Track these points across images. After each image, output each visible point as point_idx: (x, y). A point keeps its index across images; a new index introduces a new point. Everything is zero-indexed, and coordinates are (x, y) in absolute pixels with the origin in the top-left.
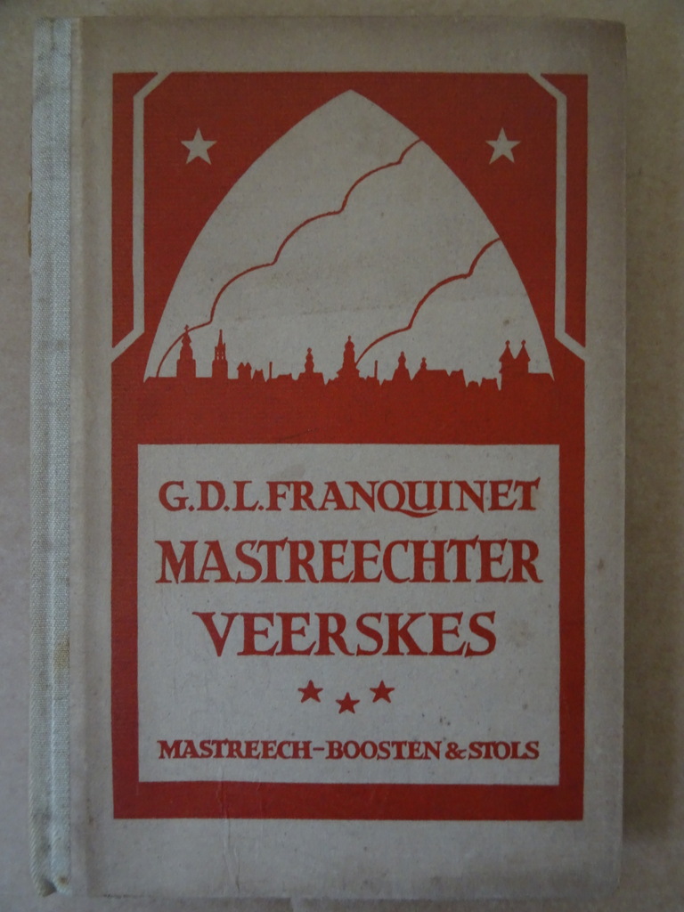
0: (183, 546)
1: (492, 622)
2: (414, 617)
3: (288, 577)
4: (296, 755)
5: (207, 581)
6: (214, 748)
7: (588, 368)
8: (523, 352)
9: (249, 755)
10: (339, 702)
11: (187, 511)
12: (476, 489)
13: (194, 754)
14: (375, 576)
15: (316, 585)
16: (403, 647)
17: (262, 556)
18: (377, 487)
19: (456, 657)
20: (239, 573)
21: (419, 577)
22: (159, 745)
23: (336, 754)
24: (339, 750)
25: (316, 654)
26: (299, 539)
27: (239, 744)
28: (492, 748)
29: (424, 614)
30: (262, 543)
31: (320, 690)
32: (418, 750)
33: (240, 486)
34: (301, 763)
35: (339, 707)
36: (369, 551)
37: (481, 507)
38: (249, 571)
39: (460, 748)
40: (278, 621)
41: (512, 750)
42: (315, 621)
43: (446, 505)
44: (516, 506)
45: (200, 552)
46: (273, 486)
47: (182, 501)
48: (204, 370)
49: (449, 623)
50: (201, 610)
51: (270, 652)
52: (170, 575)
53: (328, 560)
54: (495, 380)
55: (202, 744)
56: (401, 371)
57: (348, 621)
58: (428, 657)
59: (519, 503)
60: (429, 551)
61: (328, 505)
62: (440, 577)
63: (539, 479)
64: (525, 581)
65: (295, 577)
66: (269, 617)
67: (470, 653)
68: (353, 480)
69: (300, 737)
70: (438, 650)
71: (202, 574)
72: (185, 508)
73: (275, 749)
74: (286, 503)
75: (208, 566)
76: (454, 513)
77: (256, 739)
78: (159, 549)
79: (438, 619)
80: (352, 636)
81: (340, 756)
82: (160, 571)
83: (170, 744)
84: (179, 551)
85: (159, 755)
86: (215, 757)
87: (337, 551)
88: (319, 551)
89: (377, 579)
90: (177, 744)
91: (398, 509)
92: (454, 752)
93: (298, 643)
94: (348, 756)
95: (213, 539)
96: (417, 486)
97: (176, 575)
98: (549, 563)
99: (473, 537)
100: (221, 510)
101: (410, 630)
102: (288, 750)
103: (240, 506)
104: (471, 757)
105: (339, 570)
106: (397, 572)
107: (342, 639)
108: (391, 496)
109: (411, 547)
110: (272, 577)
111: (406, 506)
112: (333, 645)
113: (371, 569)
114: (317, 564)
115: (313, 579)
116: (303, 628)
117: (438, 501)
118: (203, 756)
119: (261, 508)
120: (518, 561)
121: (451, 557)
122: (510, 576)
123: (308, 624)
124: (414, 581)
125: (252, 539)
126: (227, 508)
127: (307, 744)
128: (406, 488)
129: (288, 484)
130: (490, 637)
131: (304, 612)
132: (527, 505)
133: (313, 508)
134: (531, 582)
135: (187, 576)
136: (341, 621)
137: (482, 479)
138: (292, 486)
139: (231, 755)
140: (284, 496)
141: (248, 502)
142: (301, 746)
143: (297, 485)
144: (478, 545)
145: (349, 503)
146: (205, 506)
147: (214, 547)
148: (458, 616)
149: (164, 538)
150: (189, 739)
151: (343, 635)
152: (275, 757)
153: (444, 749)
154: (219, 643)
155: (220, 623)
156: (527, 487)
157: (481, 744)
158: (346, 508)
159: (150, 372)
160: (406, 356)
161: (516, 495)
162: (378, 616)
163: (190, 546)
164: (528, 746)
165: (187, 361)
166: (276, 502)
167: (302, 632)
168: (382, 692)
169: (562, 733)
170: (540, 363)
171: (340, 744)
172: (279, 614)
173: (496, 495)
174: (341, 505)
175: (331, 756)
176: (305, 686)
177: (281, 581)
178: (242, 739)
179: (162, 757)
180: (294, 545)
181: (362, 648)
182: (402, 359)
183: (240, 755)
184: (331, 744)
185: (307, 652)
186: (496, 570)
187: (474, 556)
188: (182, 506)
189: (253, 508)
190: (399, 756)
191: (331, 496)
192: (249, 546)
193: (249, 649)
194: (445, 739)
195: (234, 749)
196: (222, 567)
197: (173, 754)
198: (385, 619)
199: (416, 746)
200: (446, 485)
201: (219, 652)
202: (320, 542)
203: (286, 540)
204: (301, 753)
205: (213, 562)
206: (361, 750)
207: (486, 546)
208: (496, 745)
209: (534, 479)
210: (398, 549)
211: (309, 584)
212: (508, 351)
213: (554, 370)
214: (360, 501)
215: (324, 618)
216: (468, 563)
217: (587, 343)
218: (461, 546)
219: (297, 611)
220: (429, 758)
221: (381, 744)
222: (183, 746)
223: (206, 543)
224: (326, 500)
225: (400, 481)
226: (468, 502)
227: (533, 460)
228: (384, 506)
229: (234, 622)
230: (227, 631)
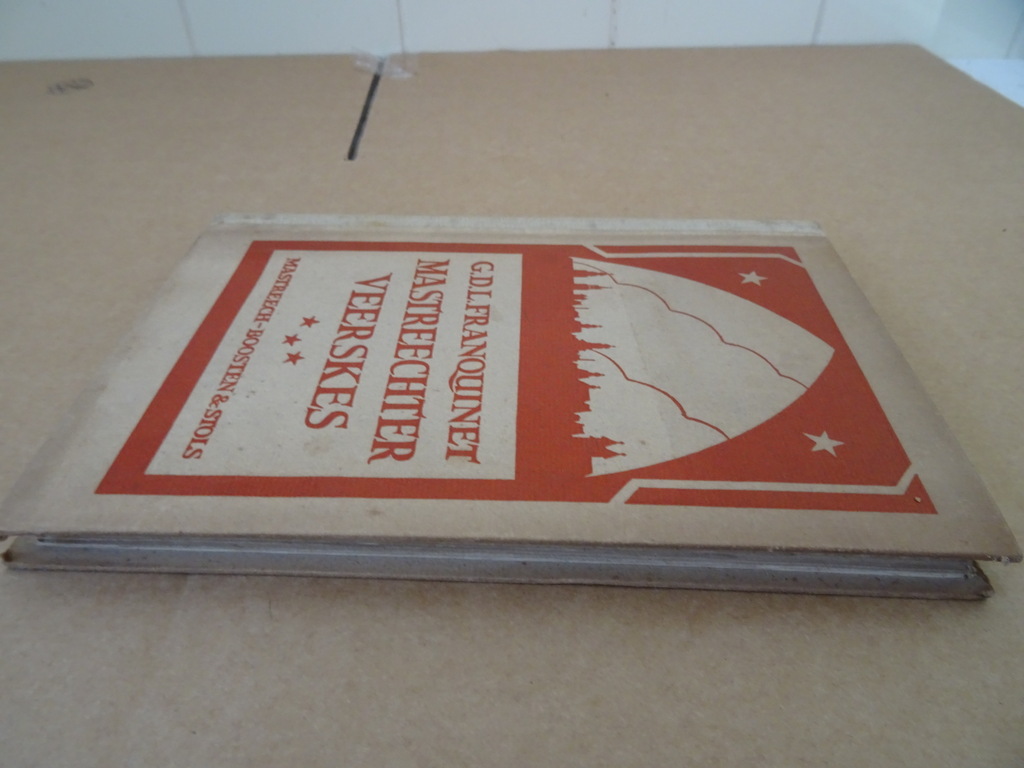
0: (443, 270)
1: (337, 427)
2: (356, 377)
3: (409, 313)
4: (260, 315)
5: (415, 279)
6: (284, 280)
7: (600, 506)
8: (613, 454)
9: (271, 294)
10: (295, 336)
11: (471, 272)
12: (474, 417)
13: (283, 272)
14: (400, 356)
15: (400, 325)
16: (331, 370)
17: (430, 301)
18: (480, 358)
19: (310, 402)
20: (418, 292)
21: (393, 380)
22: (297, 259)
23: (252, 333)
24: (254, 335)
25: (341, 325)
26: (440, 318)
27: (282, 290)
28: (209, 425)
29: (358, 382)
30: (440, 301)
31: (310, 327)
32: (232, 378)
33: (489, 294)
34: (253, 317)
35: (291, 335)
36: (423, 353)
37: (454, 420)
38: (418, 296)
39: (221, 404)
40: (375, 308)
41: (201, 439)
42: (369, 324)
43: (457, 397)
44: (451, 445)
45: (438, 276)
46: (486, 307)
47: (479, 270)
48: (578, 280)
49: (344, 398)
50: (393, 276)
51: (350, 304)
52: (424, 264)
53: (420, 332)
54: (582, 432)
55: (290, 276)
56: (586, 374)
57: (364, 341)
58: (316, 384)
59: (453, 447)
60: (416, 387)
61: (467, 332)
62: (390, 393)
63: (479, 463)
64: (372, 450)
65: (409, 316)
66: (379, 304)
67: (310, 411)
68: (488, 346)
69: (274, 317)
70: (321, 391)
71: (421, 277)
73: (270, 306)
74: (471, 313)
75: (427, 279)
76: (451, 403)
77: (282, 298)
78: (443, 261)
79: (350, 391)
80: (351, 342)
81: (248, 335)
82: (427, 261)
84: (441, 268)
85: (290, 259)
86: (277, 280)
87: (426, 336)
88: (429, 327)
89: (397, 356)
90: (295, 265)
91: (459, 368)
92: (218, 399)
93: (354, 316)
94: (246, 340)
95: (447, 281)
97: (423, 267)
98: (388, 469)
99: (424, 413)
100: (469, 285)
101: (346, 375)
102: (266, 311)
103: (471, 293)
104: (208, 411)
105: (409, 337)
106: (401, 367)
107: (349, 337)
108: (471, 366)
109: (424, 376)
110: (411, 306)
111: (460, 374)
112: (345, 333)
113: (406, 353)
114: (418, 326)
115: (405, 324)
116: (365, 319)
117: (460, 393)
118: (280, 276)
119: (469, 302)
120: (394, 445)
121: (407, 400)
122: (379, 440)
123: (367, 321)
124: (390, 377)
125: (444, 297)
126: (470, 288)
127: (267, 320)
128: (477, 374)
129: (487, 314)
130: (322, 425)
131: (378, 320)
132: (450, 453)
133: (465, 325)
134: (370, 454)
135: (421, 271)
136: (365, 337)
137: (482, 422)
138: (485, 316)
139: (275, 286)
140: (477, 312)
141: (474, 296)
142: (267, 317)
143: (485, 318)
144: (417, 418)
145: (467, 343)
146: (473, 279)
147: (441, 282)
148: (349, 404)
149: (451, 263)
150: (296, 270)
151: (353, 338)
152: (264, 305)
153: (225, 393)
154: (365, 283)
155: (381, 283)
156: (472, 455)
157: (217, 418)
158: (463, 341)
159: (575, 259)
160: (600, 378)
161: (463, 445)
162: (363, 356)
163: (443, 272)
164: (198, 451)
165: (584, 274)
166: (472, 308)
167: (362, 318)
168: (294, 358)
170: (600, 467)
171: (259, 336)
172: (380, 308)
173: (465, 431)
174: (466, 339)
175: (251, 331)
176: (316, 319)
177: (407, 309)
178: (285, 293)
179: (288, 260)
180: (435, 316)
181: (338, 348)
182: (597, 375)
183: (273, 291)
184: (261, 332)
185: (344, 321)
186: (388, 430)
187: (406, 415)
188: (474, 270)
189: (469, 298)
190: (232, 367)
191: (474, 334)
192: (439, 296)
193: (356, 295)
194: (234, 394)
195: (279, 288)
196: (424, 285)
197: (288, 264)
198: (359, 360)
199: (236, 377)
200: (478, 398)
201: (358, 283)
202: (436, 328)
203: (440, 312)
204: (260, 317)
205: (429, 281)
206: (248, 346)
207: (416, 423)
208: (211, 428)
209: (479, 458)
210: (424, 368)
211: (402, 322)
212: (613, 443)
213: (597, 478)
214: (468, 349)
215: (370, 329)
216: (399, 411)
217: (630, 506)
218: (419, 407)
219: (380, 316)
220: (220, 385)
221: (248, 358)
222: (292, 268)
223: (445, 279)
224: (471, 332)
225: (484, 371)
226: (458, 413)
227: (498, 458)
228: (462, 362)
229: (379, 289)
230: (373, 286)
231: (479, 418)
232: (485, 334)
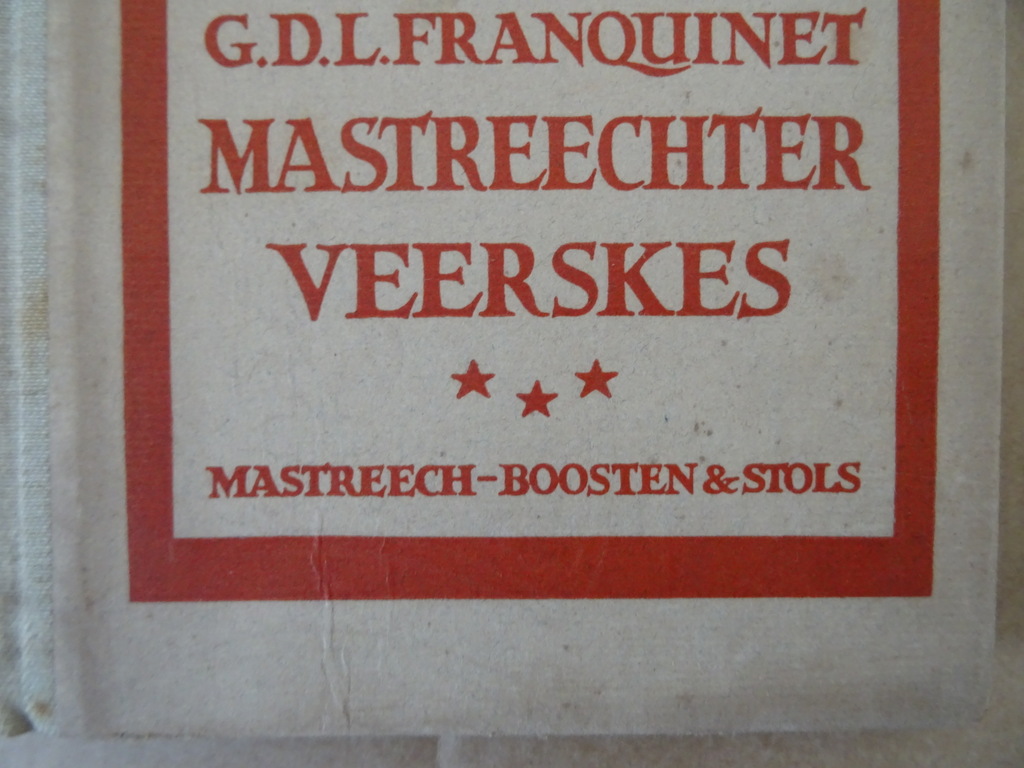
0: (248, 130)
1: (785, 258)
2: (651, 249)
3: (433, 181)
4: (447, 490)
5: (291, 189)
6: (305, 479)
9: (366, 491)
10: (522, 397)
11: (253, 67)
12: (757, 26)
13: (271, 490)
14: (584, 178)
15: (482, 194)
16: (632, 301)
17: (386, 145)
18: (587, 22)
19: (724, 318)
20: (348, 175)
21: (660, 180)
22: (210, 475)
23: (516, 486)
24: (521, 479)
25: (483, 314)
26: (451, 114)
27: (349, 471)
28: (782, 474)
29: (668, 244)
30: (387, 122)
31: (490, 376)
32: (656, 478)
33: (348, 21)
34: (458, 502)
35: (523, 405)
36: (574, 134)
37: (766, 59)
38: (364, 172)
39: (728, 475)
40: (416, 257)
41: (816, 478)
42: (480, 257)
43: (705, 55)
44: (826, 58)
45: (278, 139)
46: (406, 21)
47: (246, 49)
49: (710, 261)
50: (281, 240)
51: (403, 312)
52: (225, 178)
53: (503, 150)
55: (285, 473)
57: (537, 257)
58: (675, 318)
59: (831, 53)
60: (677, 135)
61: (502, 54)
62: (695, 180)
63: (863, 11)
64: (840, 187)
65: (445, 182)
66: (401, 250)
67: (747, 312)
68: (545, 10)
69: (455, 459)
70: (692, 306)
71: (283, 177)
72: (250, 61)
73: (412, 480)
74: (428, 52)
75: (293, 163)
76: (720, 68)
77: (378, 464)
78: (206, 135)
79: (692, 253)
80: (545, 283)
81: (523, 491)
82: (208, 172)
83: (229, 473)
84: (241, 137)
85: (210, 491)
86: (307, 494)
87: (518, 135)
88: (487, 135)
89: (588, 184)
90: (241, 472)
91: (623, 60)
92: (718, 482)
93: (452, 295)
94: (538, 491)
95: (300, 116)
96: (656, 21)
97: (237, 179)
98: (880, 158)
99: (753, 111)
100: (315, 65)
101: (644, 271)
102: (434, 482)
103: (348, 58)
104: (746, 489)
105: (522, 169)
106: (623, 173)
107: (527, 288)
108: (612, 38)
109: (646, 127)
110: (405, 182)
111: (638, 56)
112: (511, 299)
113: (577, 167)
114: (484, 157)
115: (477, 184)
116: (460, 270)
117: (692, 48)
118: (286, 493)
119: (385, 60)
120: (829, 154)
121: (714, 146)
122: (816, 180)
123: (469, 263)
124: (651, 186)
125: (369, 115)
126: (324, 62)
127: (467, 470)
128: (637, 24)
129: (431, 17)
130: (780, 283)
131: (462, 241)
132: (843, 56)
133: (476, 60)
134: (850, 189)
135: (256, 179)
136: (526, 256)
137: (768, 10)
138: (439, 21)
139: (335, 491)
140: (424, 39)
141: (362, 50)
142: (457, 473)
143: (448, 20)
144: (761, 124)
145: (538, 51)
146: (285, 58)
147: (303, 129)
148: (727, 248)
149: (214, 114)
150: (263, 463)
151: (528, 281)
152: (411, 493)
153: (700, 476)
154: (314, 298)
155: (314, 263)
156: (844, 25)
157: (763, 468)
158: (536, 61)
161: (825, 38)
162: (590, 248)
163: (260, 128)
164: (842, 471)
166: (411, 50)
167: (457, 276)
168: (596, 380)
169: (900, 447)
171: (523, 469)
172: (417, 246)
173: (790, 38)
174: (525, 55)
175: (508, 490)
176: (463, 370)
177: (420, 188)
178: (355, 463)
179: (215, 495)
180: (443, 126)
181: (562, 303)
183: (352, 492)
184: (508, 469)
185: (468, 311)
186: (792, 168)
187: (753, 142)
188: (246, 58)
189: (370, 61)
190: (626, 489)
191: (507, 39)
192: (364, 127)
193: (366, 307)
194: (702, 459)
195: (342, 480)
196: (317, 165)
197: (234, 489)
198: (601, 254)
199: (654, 472)
200: (706, 20)
201: (314, 313)
202: (489, 119)
203: (428, 116)
204: (457, 486)
205: (301, 156)
206: (559, 480)
207: (774, 126)
208: (788, 469)
209: (854, 10)
210: (624, 132)
211: (469, 193)
214: (558, 48)
215: (495, 252)
216: (744, 157)
218: (732, 125)
219: (448, 241)
220: (677, 493)
221: (595, 468)
222: (252, 477)
223: (290, 122)
224: (498, 46)
225: (627, 12)
226: (744, 49)
228: (600, 56)
229: (339, 261)
230: (327, 277)
231: (756, 15)
232: (509, 21)
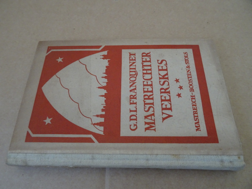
0: (146, 125)
1: (159, 60)
3: (152, 100)
4: (195, 99)
5: (154, 119)
6: (196, 118)
7: (107, 45)
8: (103, 56)
9: (196, 109)
10: (180, 89)
11: (137, 124)
12: (131, 63)
13: (198, 122)
14: (151, 82)
15: (154, 94)
16: (166, 76)
17: (148, 106)
18: (131, 82)
19: (167, 66)
20: (152, 111)
21: (151, 73)
22: (197, 131)
23: (193, 90)
24: (192, 90)
25: (170, 94)
26: (143, 98)
27: (194, 112)
28: (186, 60)
29: (159, 73)
30: (145, 106)
31: (178, 93)
32: (189, 74)
33: (131, 111)
34: (196, 97)
35: (181, 89)
36: (145, 83)
37: (135, 62)
38: (152, 109)
39: (187, 66)
40: (163, 102)
41: (186, 57)
42: (162, 94)
43: (135, 69)
44: (135, 56)
45: (147, 121)
46: (131, 104)
47: (135, 125)
48: (102, 120)
49: (160, 68)
50: (162, 120)
51: (171, 104)
52: (153, 128)
53: (148, 91)
54: (108, 60)
55: (195, 120)
56: (105, 77)
57: (162, 88)
58: (168, 72)
59: (134, 56)
60: (145, 72)
61: (135, 92)
62: (151, 70)
64: (150, 55)
65: (152, 99)
66: (162, 104)
67: (166, 64)
68: (129, 87)
69: (190, 98)
70: (166, 70)
71: (153, 120)
72: (136, 124)
73: (194, 103)
74: (135, 101)
75: (151, 119)
76: (136, 67)
77: (192, 108)
78: (147, 131)
79: (160, 70)
80: (165, 86)
81: (193, 89)
82: (153, 131)
83: (197, 128)
84: (147, 126)
85: (200, 131)
86: (198, 117)
87: (146, 90)
88: (146, 94)
89: (152, 82)
90: (196, 127)
91: (136, 78)
92: (188, 67)
93: (168, 98)
94: (193, 87)
95: (144, 118)
96: (130, 74)
97: (153, 127)
98: (146, 51)
99: (142, 64)
100: (137, 115)
101: (162, 75)
102: (194, 100)
103: (136, 111)
104: (189, 64)
105: (150, 89)
106: (150, 78)
107: (166, 89)
108: (133, 79)
109: (144, 75)
110: (153, 104)
111: (135, 76)
112: (168, 91)
113: (149, 83)
114: (149, 94)
115: (153, 95)
116: (164, 97)
117: (134, 70)
118: (198, 120)
119: (136, 106)
120: (146, 56)
121: (146, 68)
122: (150, 57)
123: (163, 96)
124: (152, 75)
125: (144, 108)
126: (136, 114)
127: (191, 96)
128: (131, 76)
129: (130, 100)
130: (162, 61)
131: (160, 97)
132: (135, 55)
133: (136, 95)
135: (153, 124)
136: (161, 89)
137: (129, 62)
138: (131, 99)
139: (197, 114)
140: (133, 101)
141: (135, 109)
142: (192, 97)
143: (131, 98)
144: (143, 63)
145: (135, 87)
146: (136, 120)
147: (146, 117)
148: (159, 66)
149: (144, 130)
150: (194, 124)
151: (165, 89)
152: (196, 103)
153: (188, 69)
154: (170, 116)
155: (165, 116)
156: (130, 54)
157: (186, 62)
158: (136, 88)
159: (102, 133)
160: (102, 77)
161: (132, 56)
162: (160, 81)
163: (146, 123)
164: (185, 54)
165: (100, 124)
166: (135, 103)
167: (165, 97)
168: (177, 81)
169: (181, 48)
170: (105, 53)
171: (190, 89)
172: (161, 102)
173: (132, 60)
174: (135, 89)
175: (193, 91)
176: (178, 97)
177: (153, 102)
178: (193, 111)
179: (200, 130)
180: (145, 99)
181: (168, 85)
182: (103, 77)
183: (197, 111)
184: (190, 91)
185: (170, 96)
186: (148, 59)
187: (145, 64)
188: (136, 125)
189: (136, 108)
190: (191, 77)
191: (133, 91)
192: (145, 109)
193: (170, 109)
194: (186, 69)
195: (195, 113)
196: (151, 115)
197: (199, 128)
198: (160, 80)
199: (188, 74)
200: (130, 69)
201: (172, 116)
202: (144, 93)
203: (144, 101)
204: (194, 97)
205: (150, 118)
206: (191, 85)
207: (143, 61)
208: (185, 60)
209: (129, 54)
210: (145, 78)
212: (102, 58)
213: (106, 50)
214: (134, 85)
215: (161, 93)
216: (147, 65)
217: (102, 45)
218: (143, 66)
219: (160, 98)
220: (190, 72)
221: (189, 81)
222: (197, 125)
223: (145, 119)
224: (134, 92)
225: (129, 77)
226: (134, 65)
227: (125, 54)
228: (135, 80)
229: (164, 112)
230: (166, 114)
231: (130, 63)
232: (131, 91)
